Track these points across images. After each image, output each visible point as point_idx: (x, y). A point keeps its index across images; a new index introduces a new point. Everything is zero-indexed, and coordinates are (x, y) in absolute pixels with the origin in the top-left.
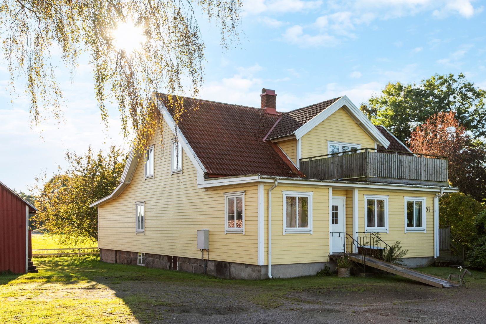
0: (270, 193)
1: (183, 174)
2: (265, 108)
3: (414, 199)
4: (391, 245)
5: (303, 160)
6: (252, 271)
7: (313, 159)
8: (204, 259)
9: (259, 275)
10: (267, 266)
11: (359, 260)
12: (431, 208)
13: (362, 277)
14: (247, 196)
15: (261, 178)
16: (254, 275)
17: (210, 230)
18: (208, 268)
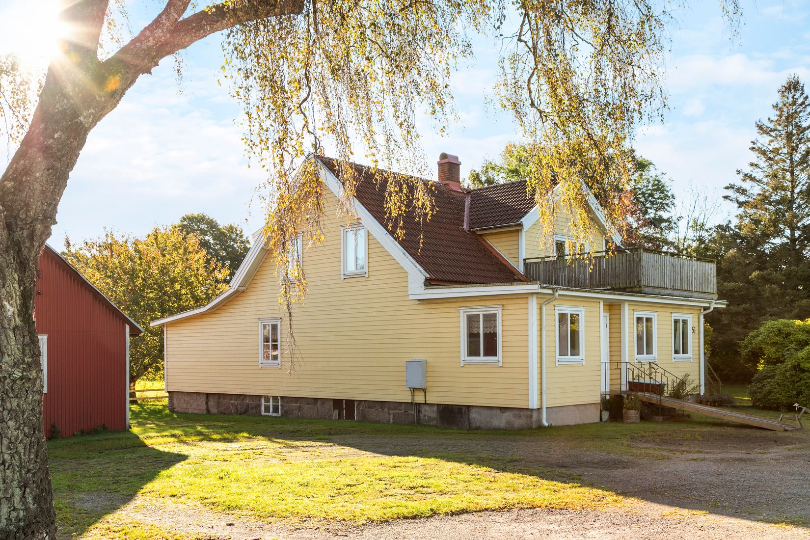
0: (544, 308)
1: (370, 278)
2: (447, 182)
3: (681, 316)
4: (681, 378)
5: (528, 261)
6: (514, 417)
7: (546, 259)
8: (415, 402)
9: (529, 422)
10: (539, 410)
11: (651, 399)
12: (697, 328)
13: (658, 422)
14: (505, 312)
15: (541, 288)
16: (519, 422)
17: (428, 360)
18: (422, 416)
